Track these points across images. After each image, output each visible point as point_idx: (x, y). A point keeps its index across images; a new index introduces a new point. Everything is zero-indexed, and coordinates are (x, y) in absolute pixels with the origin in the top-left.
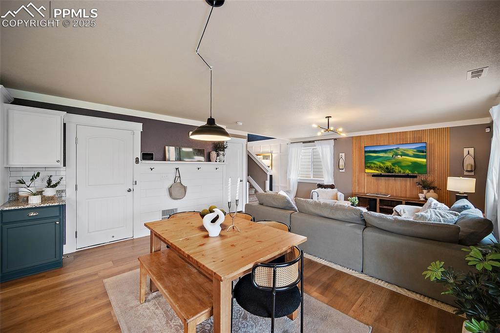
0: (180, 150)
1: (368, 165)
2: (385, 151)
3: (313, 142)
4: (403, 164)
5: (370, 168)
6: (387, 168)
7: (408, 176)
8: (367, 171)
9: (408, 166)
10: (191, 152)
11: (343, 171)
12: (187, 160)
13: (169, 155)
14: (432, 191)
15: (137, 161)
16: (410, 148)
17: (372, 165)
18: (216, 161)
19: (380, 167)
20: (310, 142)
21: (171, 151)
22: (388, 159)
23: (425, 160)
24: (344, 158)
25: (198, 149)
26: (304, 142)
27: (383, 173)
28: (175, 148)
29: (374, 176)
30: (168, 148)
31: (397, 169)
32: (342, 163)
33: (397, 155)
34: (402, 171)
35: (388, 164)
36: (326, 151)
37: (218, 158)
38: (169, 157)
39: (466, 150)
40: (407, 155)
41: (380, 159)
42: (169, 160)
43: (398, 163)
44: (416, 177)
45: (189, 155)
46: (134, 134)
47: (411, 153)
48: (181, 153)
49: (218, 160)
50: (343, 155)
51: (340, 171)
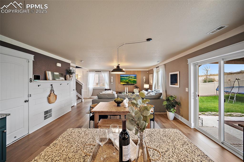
0: (53, 74)
1: (121, 81)
2: (126, 77)
3: (100, 71)
4: (131, 81)
5: (122, 82)
6: (127, 82)
7: (132, 84)
8: (121, 83)
9: (132, 81)
10: (58, 75)
11: (113, 83)
12: (57, 80)
13: (49, 76)
14: (138, 88)
15: (31, 81)
16: (133, 76)
17: (123, 81)
18: (69, 80)
19: (125, 82)
20: (98, 71)
21: (49, 74)
22: (127, 79)
23: (136, 80)
24: (113, 78)
25: (61, 74)
26: (96, 71)
27: (126, 84)
28: (51, 72)
29: (123, 85)
30: (48, 72)
31: (130, 82)
32: (112, 80)
33: (130, 78)
34: (131, 83)
35: (127, 81)
36: (106, 76)
37: (70, 78)
38: (49, 78)
39: (144, 77)
40: (132, 78)
41: (125, 79)
42: (49, 80)
43: (130, 80)
44: (134, 85)
45: (58, 77)
46: (29, 62)
47: (133, 77)
48: (54, 75)
49: (70, 80)
50: (112, 77)
51: (111, 83)
